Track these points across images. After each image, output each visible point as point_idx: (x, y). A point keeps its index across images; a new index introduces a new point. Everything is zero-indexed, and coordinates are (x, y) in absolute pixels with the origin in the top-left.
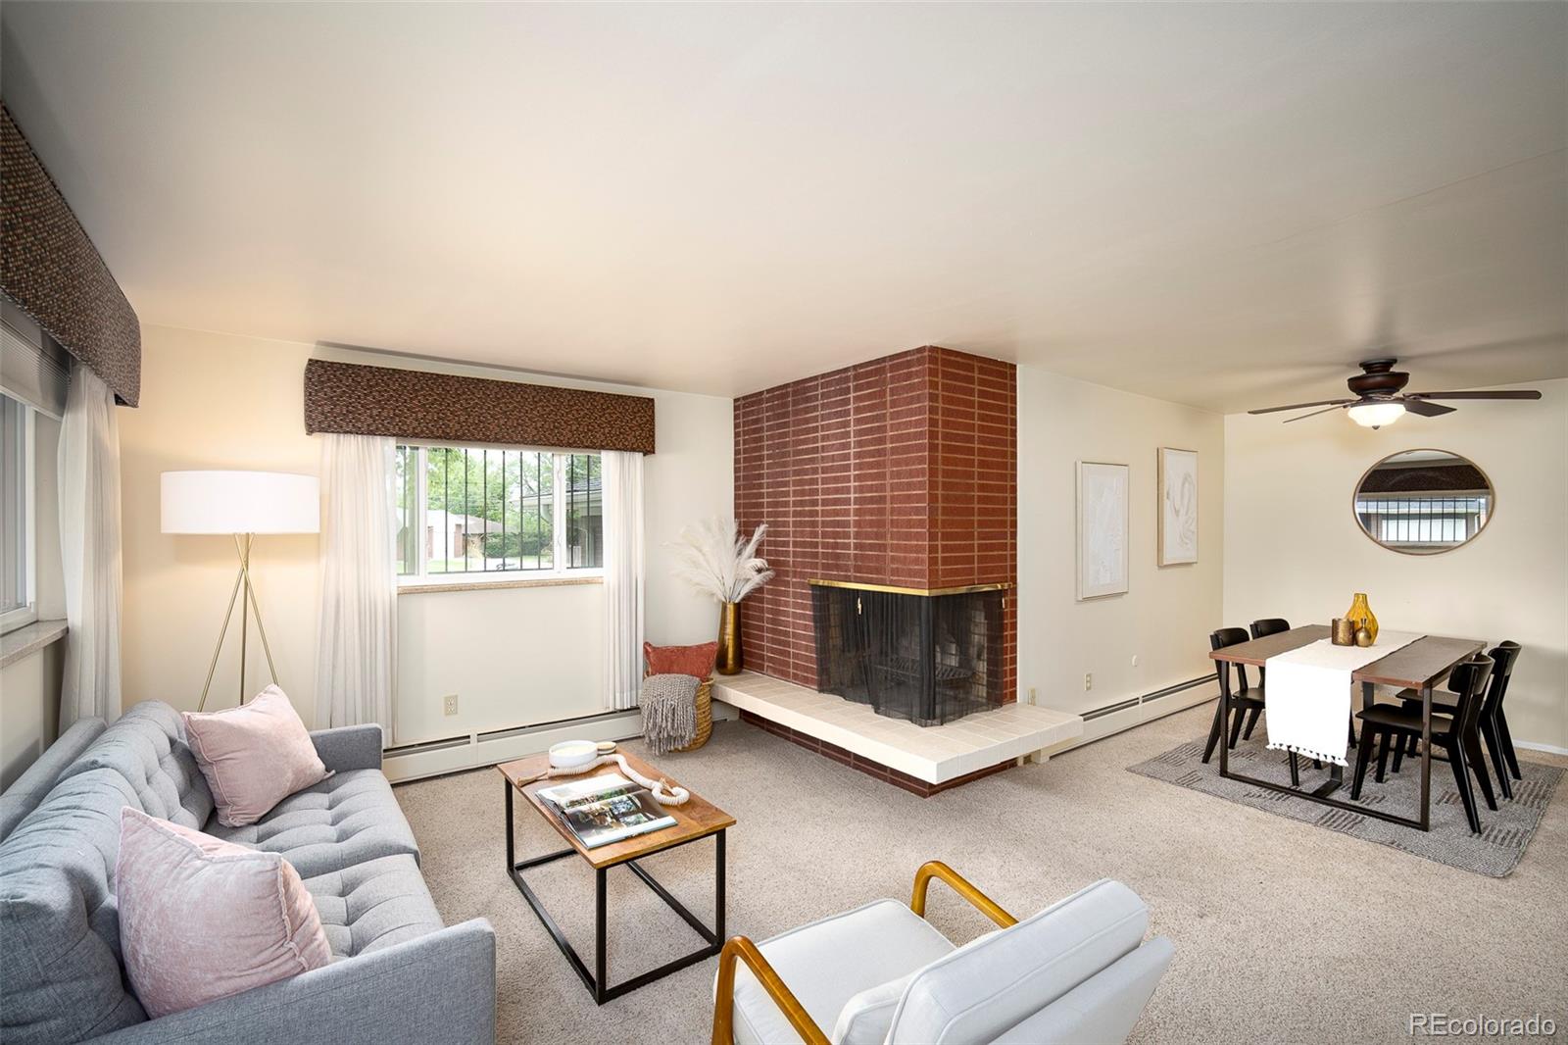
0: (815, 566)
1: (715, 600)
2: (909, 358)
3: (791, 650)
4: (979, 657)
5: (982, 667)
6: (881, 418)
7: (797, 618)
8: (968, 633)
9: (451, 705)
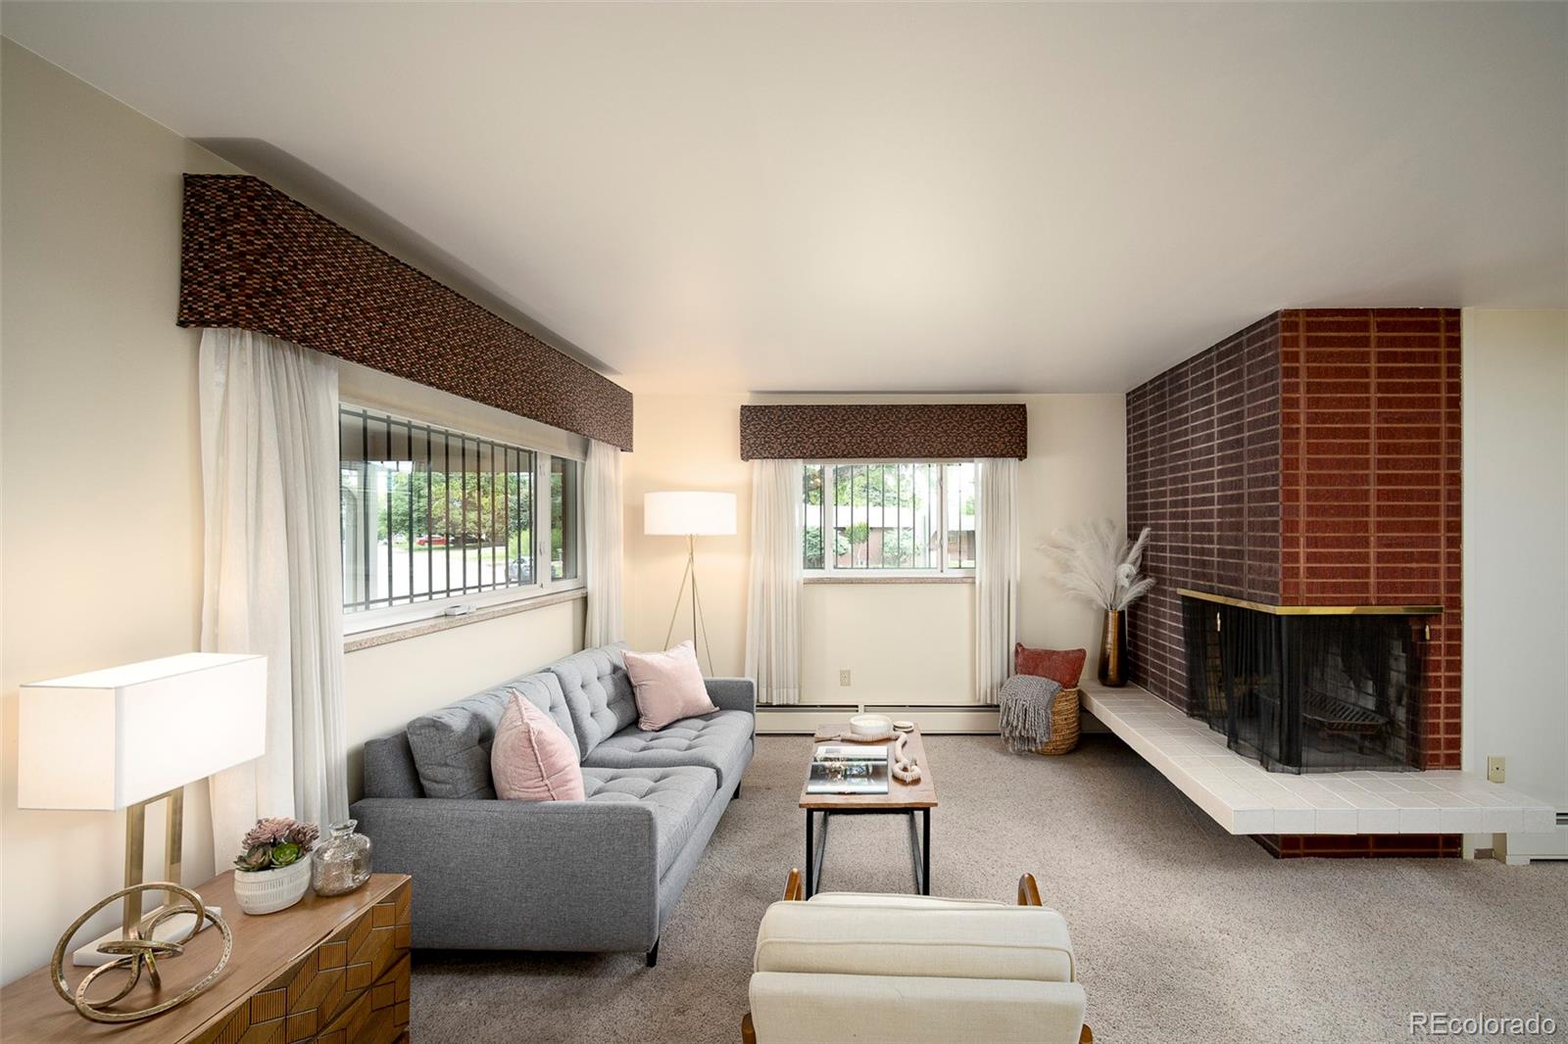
0: (1185, 574)
1: (1094, 606)
2: (1263, 328)
3: (1169, 667)
4: (1399, 701)
5: (1401, 714)
6: (1238, 402)
7: (1169, 632)
8: (1387, 668)
9: (845, 678)
